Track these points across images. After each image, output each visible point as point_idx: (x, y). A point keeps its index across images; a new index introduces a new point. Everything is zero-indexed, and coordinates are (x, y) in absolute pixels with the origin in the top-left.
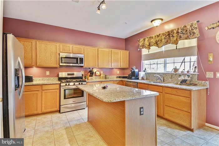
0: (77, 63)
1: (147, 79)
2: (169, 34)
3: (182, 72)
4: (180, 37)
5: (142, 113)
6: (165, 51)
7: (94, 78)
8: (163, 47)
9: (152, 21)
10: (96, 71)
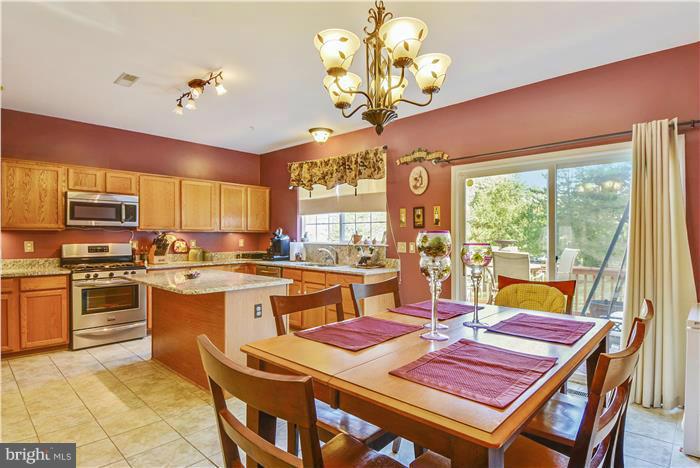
0: (119, 218)
1: (308, 259)
2: (344, 163)
3: (366, 242)
4: (360, 173)
5: (258, 314)
6: (341, 197)
7: (169, 259)
8: (338, 186)
9: (311, 131)
10: (174, 238)
